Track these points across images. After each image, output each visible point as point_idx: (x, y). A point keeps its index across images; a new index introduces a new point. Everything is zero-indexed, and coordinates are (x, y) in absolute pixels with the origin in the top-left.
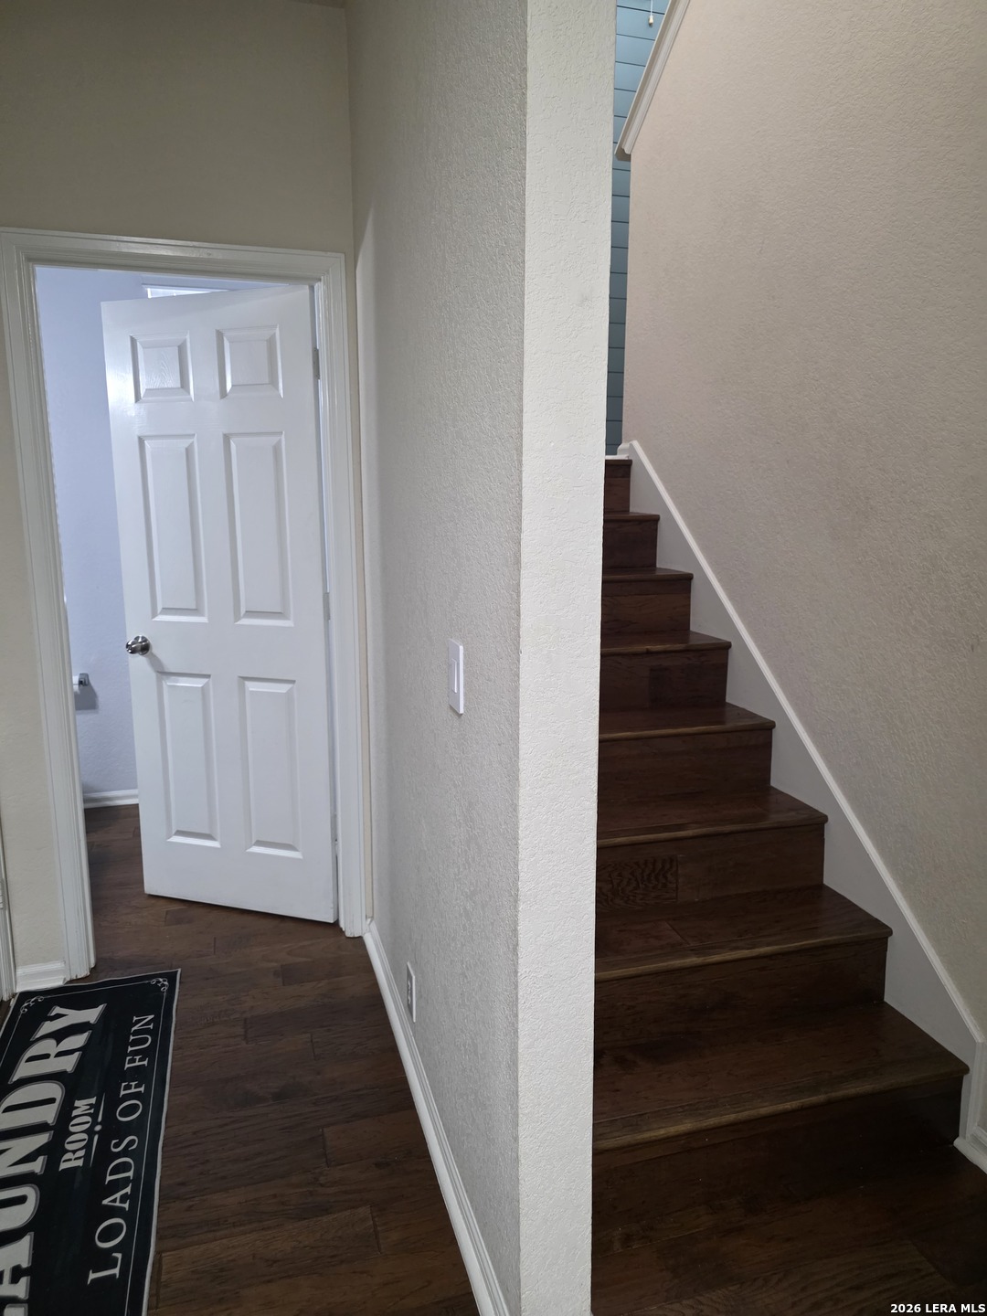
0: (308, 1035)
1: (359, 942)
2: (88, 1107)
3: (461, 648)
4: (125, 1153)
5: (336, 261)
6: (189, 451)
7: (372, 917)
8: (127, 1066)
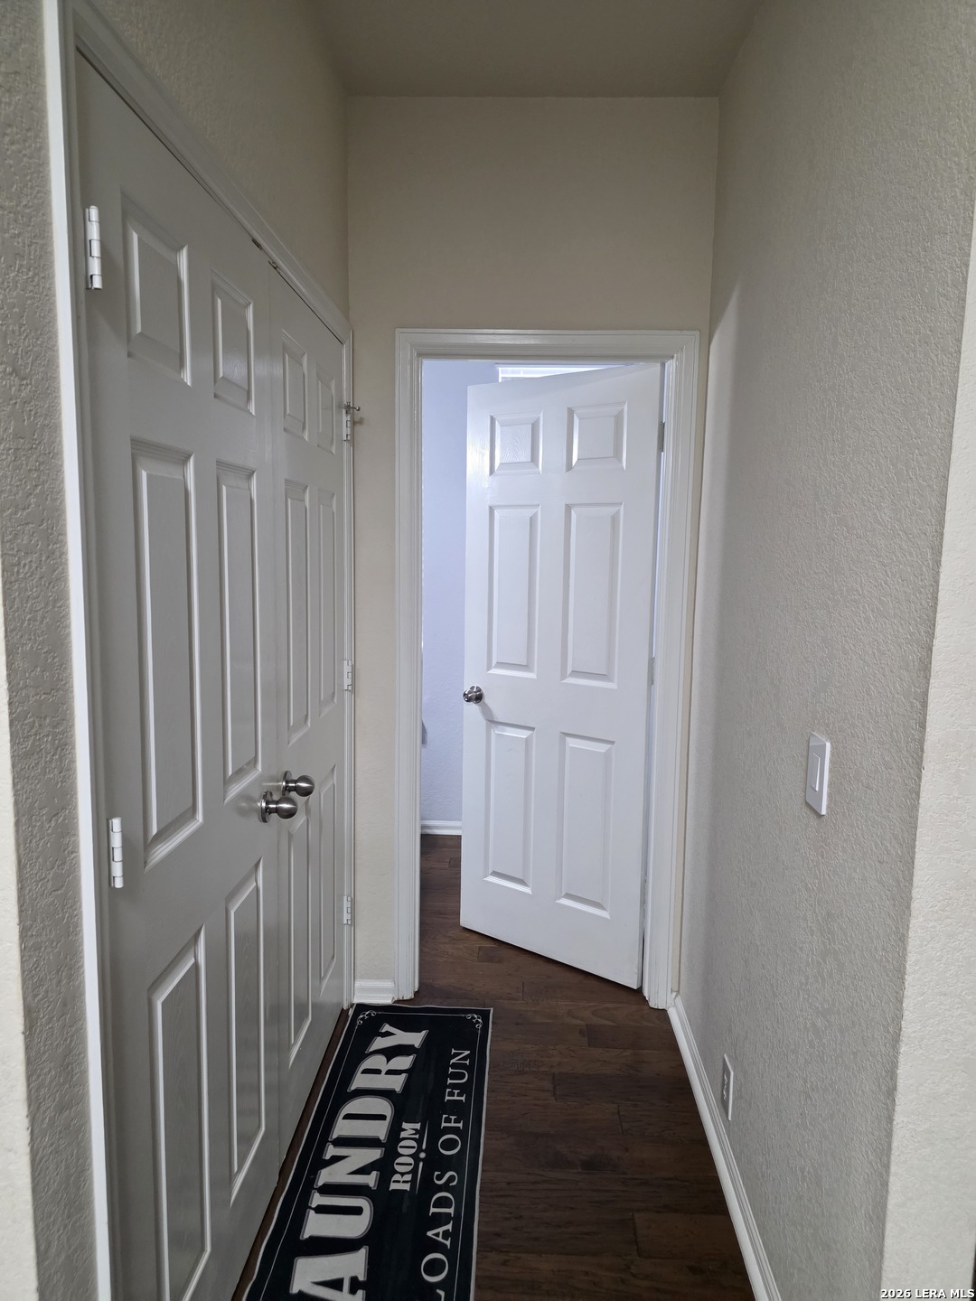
0: (616, 1106)
1: (662, 1014)
2: (414, 1132)
3: (828, 745)
4: (445, 1187)
5: (691, 339)
6: (532, 520)
7: (678, 991)
8: (447, 1098)
